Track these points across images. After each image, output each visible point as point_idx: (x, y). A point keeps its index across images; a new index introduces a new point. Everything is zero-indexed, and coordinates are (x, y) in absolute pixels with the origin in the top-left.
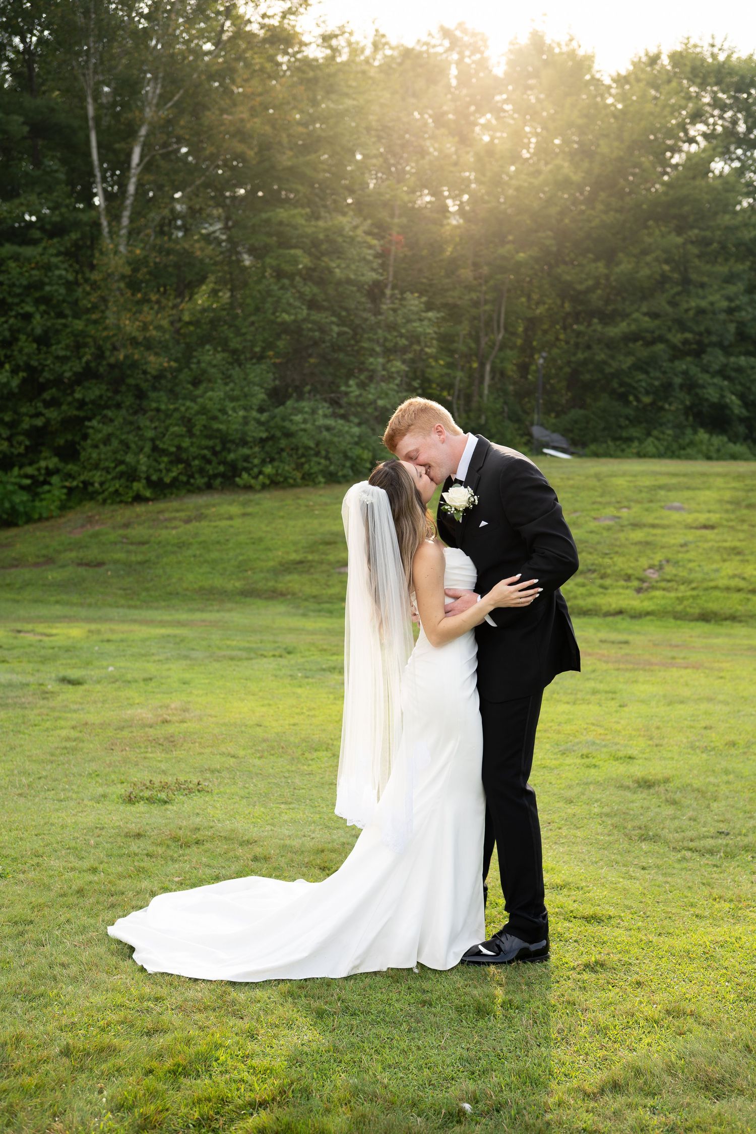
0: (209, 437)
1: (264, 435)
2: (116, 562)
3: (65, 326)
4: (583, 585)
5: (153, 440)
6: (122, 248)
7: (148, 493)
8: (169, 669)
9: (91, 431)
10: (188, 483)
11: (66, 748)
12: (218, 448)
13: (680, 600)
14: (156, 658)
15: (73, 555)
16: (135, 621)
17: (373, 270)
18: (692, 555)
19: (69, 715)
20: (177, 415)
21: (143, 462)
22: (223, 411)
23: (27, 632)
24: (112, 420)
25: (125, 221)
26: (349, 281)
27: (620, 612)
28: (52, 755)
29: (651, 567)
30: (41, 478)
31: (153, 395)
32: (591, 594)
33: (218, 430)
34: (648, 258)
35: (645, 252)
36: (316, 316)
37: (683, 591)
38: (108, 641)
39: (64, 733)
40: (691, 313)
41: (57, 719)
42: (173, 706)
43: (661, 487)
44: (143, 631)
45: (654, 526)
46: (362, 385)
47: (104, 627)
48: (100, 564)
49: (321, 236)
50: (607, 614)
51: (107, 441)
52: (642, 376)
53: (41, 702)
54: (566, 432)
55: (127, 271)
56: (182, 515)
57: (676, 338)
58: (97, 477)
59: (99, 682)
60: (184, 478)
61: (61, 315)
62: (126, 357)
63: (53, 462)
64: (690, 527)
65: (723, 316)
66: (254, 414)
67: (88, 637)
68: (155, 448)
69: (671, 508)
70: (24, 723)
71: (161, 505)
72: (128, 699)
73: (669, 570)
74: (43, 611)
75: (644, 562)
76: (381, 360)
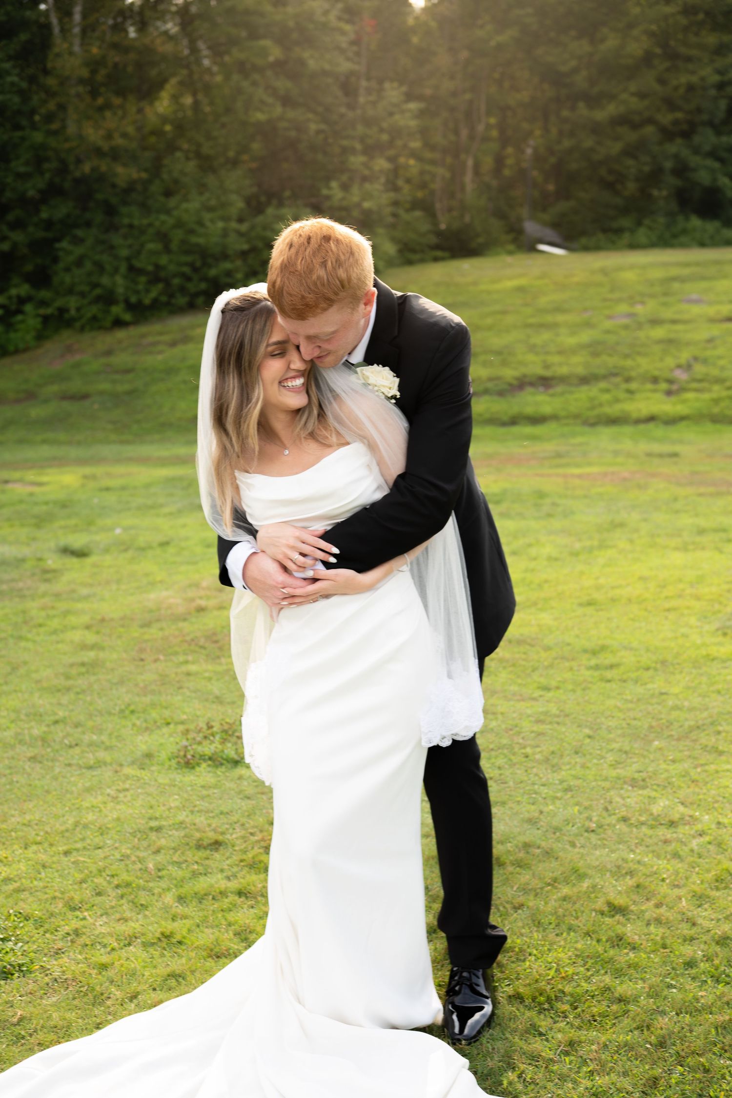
0: (187, 252)
1: (245, 247)
2: (101, 393)
3: (23, 139)
4: (607, 391)
5: (128, 259)
6: (77, 48)
7: (127, 317)
8: (184, 526)
9: (61, 254)
10: (168, 304)
11: (83, 664)
12: (198, 264)
13: (716, 401)
14: (166, 510)
15: (55, 388)
16: (130, 460)
17: (348, 59)
18: (720, 351)
19: (79, 606)
20: (151, 231)
21: (120, 284)
22: (201, 223)
23: (15, 481)
24: (82, 240)
25: (77, 17)
26: (325, 73)
27: (651, 419)
28: (68, 677)
29: (679, 366)
30: (13, 307)
31: (124, 210)
32: (617, 400)
33: (197, 245)
34: (635, 32)
35: (630, 26)
36: (291, 114)
37: (717, 391)
38: (107, 489)
39: (77, 636)
40: (682, 91)
41: (67, 613)
42: (204, 584)
43: (674, 279)
44: (143, 474)
45: (674, 322)
46: (345, 187)
47: (99, 470)
48: (85, 397)
49: (291, 24)
50: (638, 421)
51: (79, 263)
52: (630, 162)
53: (43, 587)
54: (555, 225)
55: (85, 73)
56: (166, 338)
57: (666, 118)
58: (72, 303)
59: (106, 551)
60: (164, 299)
61: (17, 127)
62: (93, 170)
63: (24, 289)
64: (712, 320)
65: (713, 92)
66: (234, 225)
67: (83, 486)
68: (131, 269)
69: (690, 301)
70: (25, 622)
71: (143, 329)
72: (147, 575)
73: (699, 369)
74: (30, 453)
75: (670, 362)
76: (362, 159)
